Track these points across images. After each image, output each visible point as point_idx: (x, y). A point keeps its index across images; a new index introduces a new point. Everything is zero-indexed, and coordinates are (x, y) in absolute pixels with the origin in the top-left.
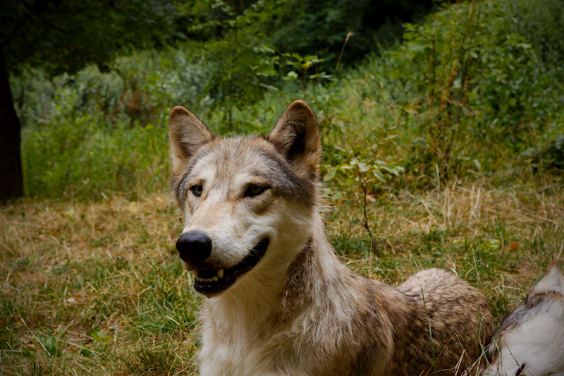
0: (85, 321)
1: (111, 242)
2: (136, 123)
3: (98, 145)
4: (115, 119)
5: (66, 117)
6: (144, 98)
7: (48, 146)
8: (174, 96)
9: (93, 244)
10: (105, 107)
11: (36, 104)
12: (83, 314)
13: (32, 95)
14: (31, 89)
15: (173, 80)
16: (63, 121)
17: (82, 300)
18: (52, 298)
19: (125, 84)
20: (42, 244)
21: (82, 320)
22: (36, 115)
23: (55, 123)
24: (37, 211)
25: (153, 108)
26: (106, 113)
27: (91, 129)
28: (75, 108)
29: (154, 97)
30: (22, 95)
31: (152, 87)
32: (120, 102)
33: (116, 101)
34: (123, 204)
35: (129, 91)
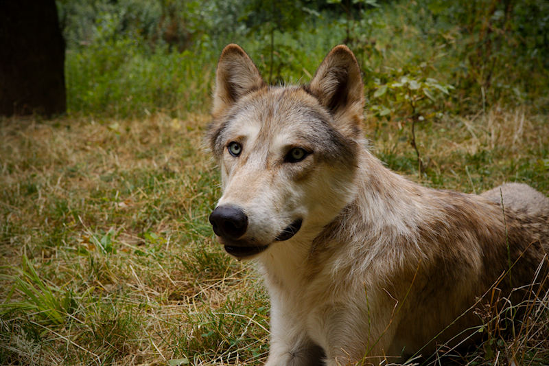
0: (136, 224)
1: (156, 154)
2: (174, 49)
3: (136, 68)
4: (153, 45)
5: (107, 39)
6: (182, 25)
7: (89, 67)
8: (211, 24)
9: (138, 155)
10: (145, 32)
11: (77, 27)
12: (134, 217)
13: (75, 18)
14: (73, 13)
15: (211, 8)
16: (104, 44)
17: (132, 205)
18: (104, 201)
19: (164, 11)
20: (89, 154)
21: (134, 223)
22: (78, 37)
23: (97, 46)
24: (83, 124)
25: (190, 35)
26: (146, 38)
27: (130, 52)
28: (116, 32)
29: (192, 24)
30: (65, 19)
31: (190, 15)
32: (158, 29)
33: (155, 27)
34: (166, 120)
35: (168, 19)
